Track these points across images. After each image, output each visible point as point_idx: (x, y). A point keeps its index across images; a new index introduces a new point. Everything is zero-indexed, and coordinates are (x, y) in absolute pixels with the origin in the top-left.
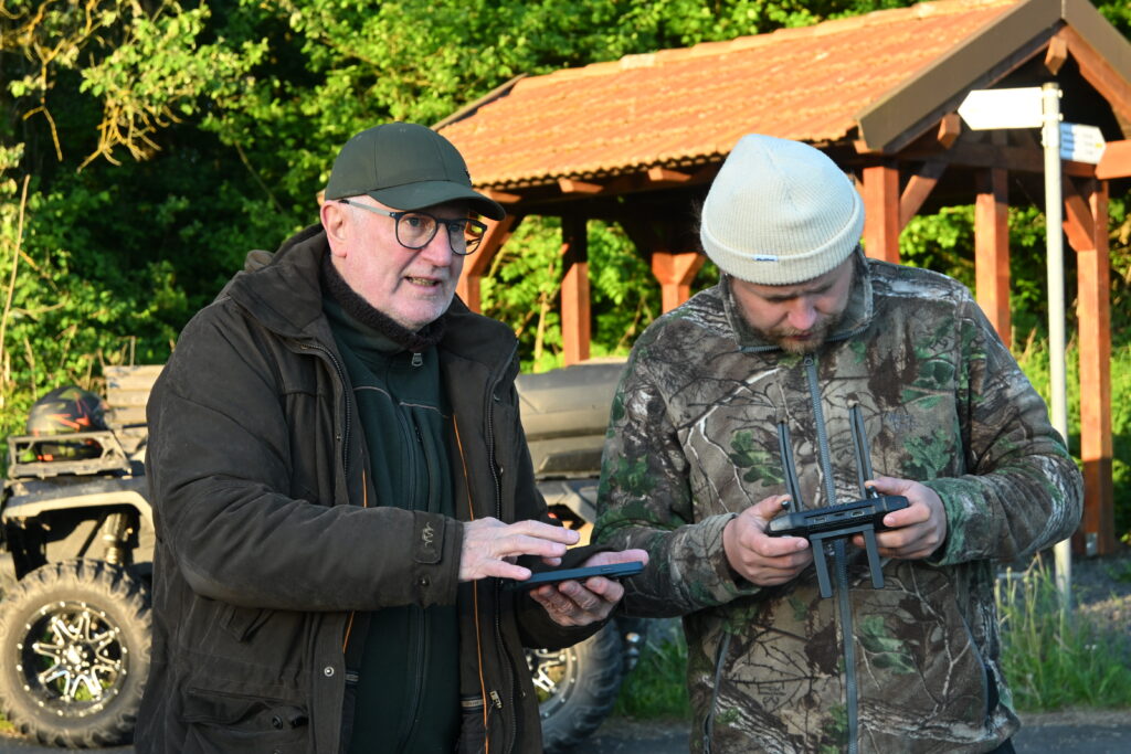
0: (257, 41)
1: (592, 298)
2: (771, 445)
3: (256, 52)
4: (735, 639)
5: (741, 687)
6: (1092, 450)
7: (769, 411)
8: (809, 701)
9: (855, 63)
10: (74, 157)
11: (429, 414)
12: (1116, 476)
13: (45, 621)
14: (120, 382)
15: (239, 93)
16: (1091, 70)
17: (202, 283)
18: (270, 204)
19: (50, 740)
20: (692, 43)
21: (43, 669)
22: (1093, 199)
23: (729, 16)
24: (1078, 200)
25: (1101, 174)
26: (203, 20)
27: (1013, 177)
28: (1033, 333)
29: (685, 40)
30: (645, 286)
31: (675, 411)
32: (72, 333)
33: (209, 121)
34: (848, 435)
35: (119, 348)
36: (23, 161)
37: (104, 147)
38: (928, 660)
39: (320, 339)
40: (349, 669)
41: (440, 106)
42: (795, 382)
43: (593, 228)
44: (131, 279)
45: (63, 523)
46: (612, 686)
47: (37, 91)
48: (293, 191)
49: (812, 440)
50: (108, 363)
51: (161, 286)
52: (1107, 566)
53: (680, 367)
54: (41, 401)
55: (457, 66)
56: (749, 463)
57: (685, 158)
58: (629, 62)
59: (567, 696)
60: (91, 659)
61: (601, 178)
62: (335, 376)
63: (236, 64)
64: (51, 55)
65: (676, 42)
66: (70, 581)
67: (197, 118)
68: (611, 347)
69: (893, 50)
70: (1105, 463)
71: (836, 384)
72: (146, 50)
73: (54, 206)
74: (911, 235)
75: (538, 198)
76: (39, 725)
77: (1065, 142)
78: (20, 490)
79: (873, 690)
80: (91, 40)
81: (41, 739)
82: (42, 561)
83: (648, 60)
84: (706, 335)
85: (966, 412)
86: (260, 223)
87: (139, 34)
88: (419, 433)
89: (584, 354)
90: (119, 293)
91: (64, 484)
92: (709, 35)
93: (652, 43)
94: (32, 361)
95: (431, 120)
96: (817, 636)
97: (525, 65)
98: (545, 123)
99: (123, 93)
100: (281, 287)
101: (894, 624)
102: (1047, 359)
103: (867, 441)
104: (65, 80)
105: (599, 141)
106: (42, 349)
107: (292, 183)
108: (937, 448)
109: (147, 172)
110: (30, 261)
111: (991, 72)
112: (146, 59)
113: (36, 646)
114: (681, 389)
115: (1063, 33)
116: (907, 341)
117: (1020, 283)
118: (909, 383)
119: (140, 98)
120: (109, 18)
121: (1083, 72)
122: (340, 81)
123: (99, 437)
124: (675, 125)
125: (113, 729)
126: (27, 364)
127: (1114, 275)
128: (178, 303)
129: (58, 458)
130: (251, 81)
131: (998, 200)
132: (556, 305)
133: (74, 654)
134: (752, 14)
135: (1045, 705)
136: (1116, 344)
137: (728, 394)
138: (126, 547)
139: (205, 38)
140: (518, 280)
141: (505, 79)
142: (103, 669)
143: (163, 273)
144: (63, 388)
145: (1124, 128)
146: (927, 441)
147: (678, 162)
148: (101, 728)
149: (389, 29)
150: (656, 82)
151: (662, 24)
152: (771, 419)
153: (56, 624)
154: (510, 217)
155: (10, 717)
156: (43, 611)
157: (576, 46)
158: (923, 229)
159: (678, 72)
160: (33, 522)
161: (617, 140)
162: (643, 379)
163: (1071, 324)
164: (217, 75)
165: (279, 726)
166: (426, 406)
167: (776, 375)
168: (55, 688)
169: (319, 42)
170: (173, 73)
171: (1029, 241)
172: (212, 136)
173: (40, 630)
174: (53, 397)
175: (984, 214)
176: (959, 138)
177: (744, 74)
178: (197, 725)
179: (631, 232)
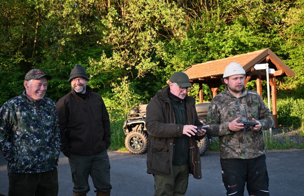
0: (158, 62)
1: (203, 94)
2: (233, 112)
3: (158, 63)
4: (228, 139)
5: (229, 146)
6: (274, 113)
7: (233, 107)
8: (239, 147)
9: (239, 61)
10: (135, 77)
11: (183, 110)
12: (278, 117)
13: (133, 138)
14: (141, 107)
15: (156, 68)
16: (272, 61)
17: (151, 93)
18: (160, 83)
19: (133, 153)
20: (216, 59)
21: (132, 144)
22: (273, 79)
23: (221, 56)
24: (271, 79)
25: (274, 75)
26: (151, 59)
27: (262, 76)
28: (265, 97)
29: (215, 59)
30: (210, 92)
31: (219, 107)
32: (135, 100)
33: (152, 72)
34: (244, 111)
35: (141, 102)
36: (128, 78)
37: (138, 76)
38: (256, 142)
39: (168, 100)
40: (174, 144)
41: (182, 69)
42: (236, 103)
43: (203, 85)
44: (142, 93)
45: (134, 125)
46: (208, 146)
47: (130, 69)
48: (163, 81)
49: (239, 111)
50: (139, 104)
51: (146, 94)
52: (277, 130)
53: (220, 101)
54: (131, 109)
55: (184, 64)
56: (230, 114)
57: (216, 75)
58: (208, 62)
59: (201, 148)
60: (138, 143)
61: (204, 78)
62: (170, 105)
63: (155, 65)
64: (131, 64)
65: (214, 59)
66: (135, 133)
67: (150, 72)
68: (206, 101)
69: (244, 59)
70: (276, 115)
71: (242, 104)
72: (144, 63)
73: (132, 84)
74: (247, 85)
75: (196, 81)
76: (132, 151)
77: (269, 71)
78: (129, 121)
79: (248, 146)
80: (136, 62)
81: (132, 153)
82: (132, 130)
83: (210, 62)
84: (223, 97)
85: (260, 109)
86: (159, 85)
87: (143, 61)
88: (182, 112)
89: (202, 102)
90: (141, 95)
91: (134, 120)
92: (218, 58)
93: (210, 60)
94: (130, 104)
95: (181, 71)
96: (240, 138)
97: (193, 63)
98: (196, 71)
99: (141, 69)
100: (163, 94)
101: (251, 136)
102: (267, 101)
103: (247, 112)
104: (133, 67)
105: (204, 73)
106: (131, 102)
107: (163, 80)
108: (256, 113)
109: (144, 79)
110: (129, 91)
111: (258, 62)
112: (144, 64)
113: (131, 141)
114: (220, 104)
115: (268, 56)
116: (251, 99)
117: (263, 91)
118: (252, 104)
119: (143, 69)
120: (139, 59)
121: (271, 61)
122: (169, 66)
123: (139, 114)
124: (214, 70)
125: (141, 152)
126: (129, 104)
127: (277, 89)
128: (148, 96)
129: (134, 117)
130: (157, 67)
131: (260, 79)
132: (198, 95)
133: (136, 142)
134: (224, 55)
135: (268, 149)
136: (277, 99)
137: (227, 105)
138: (143, 128)
139: (151, 61)
140: (193, 92)
141: (191, 65)
142: (140, 144)
143: (146, 92)
144: (134, 108)
145: (278, 69)
146: (255, 112)
147: (215, 75)
148: (140, 152)
149: (175, 59)
150: (211, 65)
151: (212, 57)
152: (233, 108)
153: (134, 138)
154: (192, 83)
155: (128, 150)
156: (132, 137)
157: (200, 60)
158: (249, 84)
159: (214, 63)
160: (131, 125)
161: (206, 73)
162: (214, 103)
163: (271, 96)
164: (153, 66)
165: (165, 152)
166: (183, 109)
167: (234, 103)
168: (134, 147)
169: (166, 61)
170: (147, 66)
171: (264, 85)
172: (152, 74)
173: (132, 139)
174: (133, 109)
175: (258, 81)
176: (254, 71)
177: (223, 63)
178: (155, 152)
179: (208, 85)
